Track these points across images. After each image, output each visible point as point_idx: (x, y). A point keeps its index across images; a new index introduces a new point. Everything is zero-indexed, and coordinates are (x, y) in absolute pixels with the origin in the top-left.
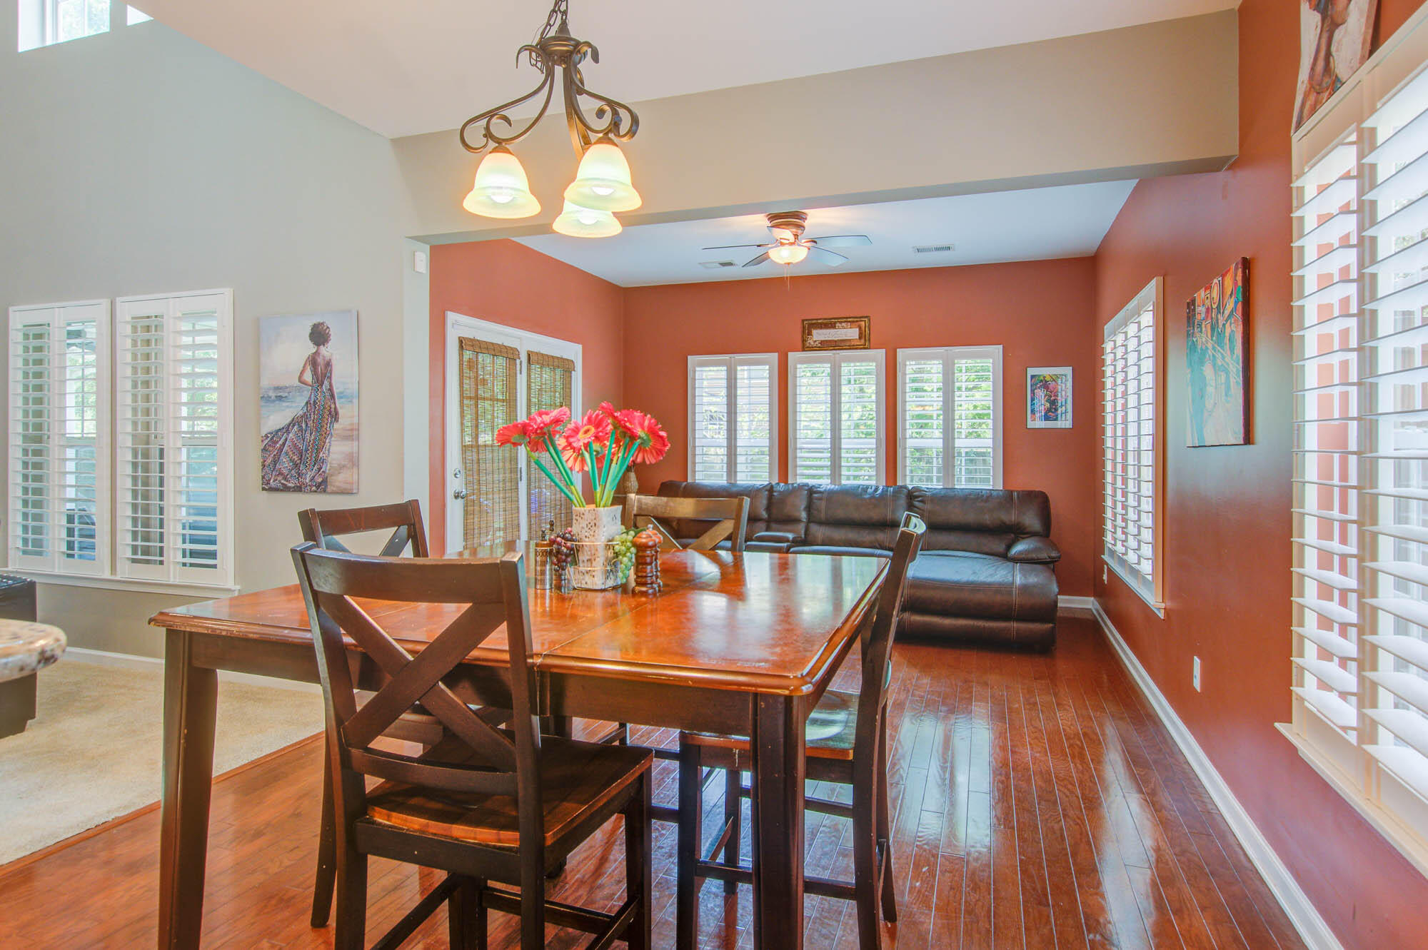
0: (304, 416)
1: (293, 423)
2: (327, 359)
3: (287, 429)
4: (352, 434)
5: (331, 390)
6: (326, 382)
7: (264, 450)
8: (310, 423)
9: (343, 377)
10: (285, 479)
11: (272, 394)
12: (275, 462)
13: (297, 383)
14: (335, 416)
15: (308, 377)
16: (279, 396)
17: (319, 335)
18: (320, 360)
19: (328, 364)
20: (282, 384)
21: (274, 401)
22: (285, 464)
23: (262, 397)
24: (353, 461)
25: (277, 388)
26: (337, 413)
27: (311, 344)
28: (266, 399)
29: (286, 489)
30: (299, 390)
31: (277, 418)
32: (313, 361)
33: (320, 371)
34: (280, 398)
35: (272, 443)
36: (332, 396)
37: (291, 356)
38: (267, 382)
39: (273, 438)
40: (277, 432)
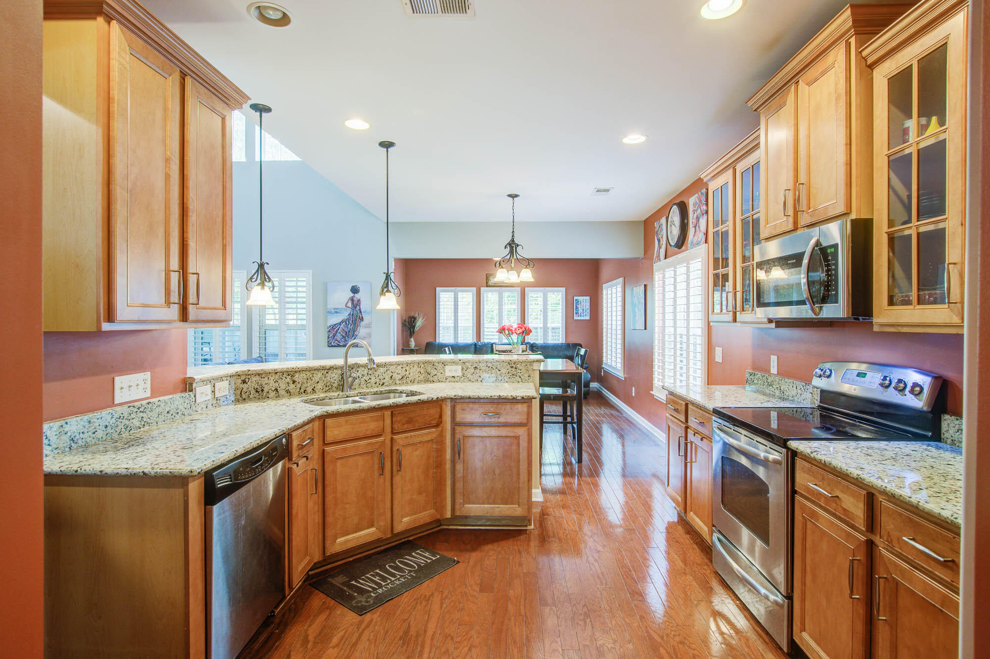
0: (348, 319)
1: (342, 322)
2: (358, 298)
3: (340, 324)
4: (368, 326)
5: (360, 310)
6: (358, 307)
7: (329, 331)
8: (351, 322)
10: (339, 342)
11: (333, 311)
12: (334, 336)
13: (344, 307)
14: (362, 319)
15: (350, 305)
16: (337, 311)
17: (355, 290)
18: (355, 299)
19: (359, 301)
20: (336, 307)
21: (333, 313)
22: (339, 337)
24: (369, 335)
25: (335, 309)
27: (351, 293)
28: (329, 312)
29: (339, 346)
30: (346, 310)
31: (335, 320)
32: (352, 299)
33: (355, 304)
34: (337, 312)
35: (333, 329)
36: (361, 312)
37: (341, 297)
38: (330, 306)
39: (333, 327)
40: (335, 325)
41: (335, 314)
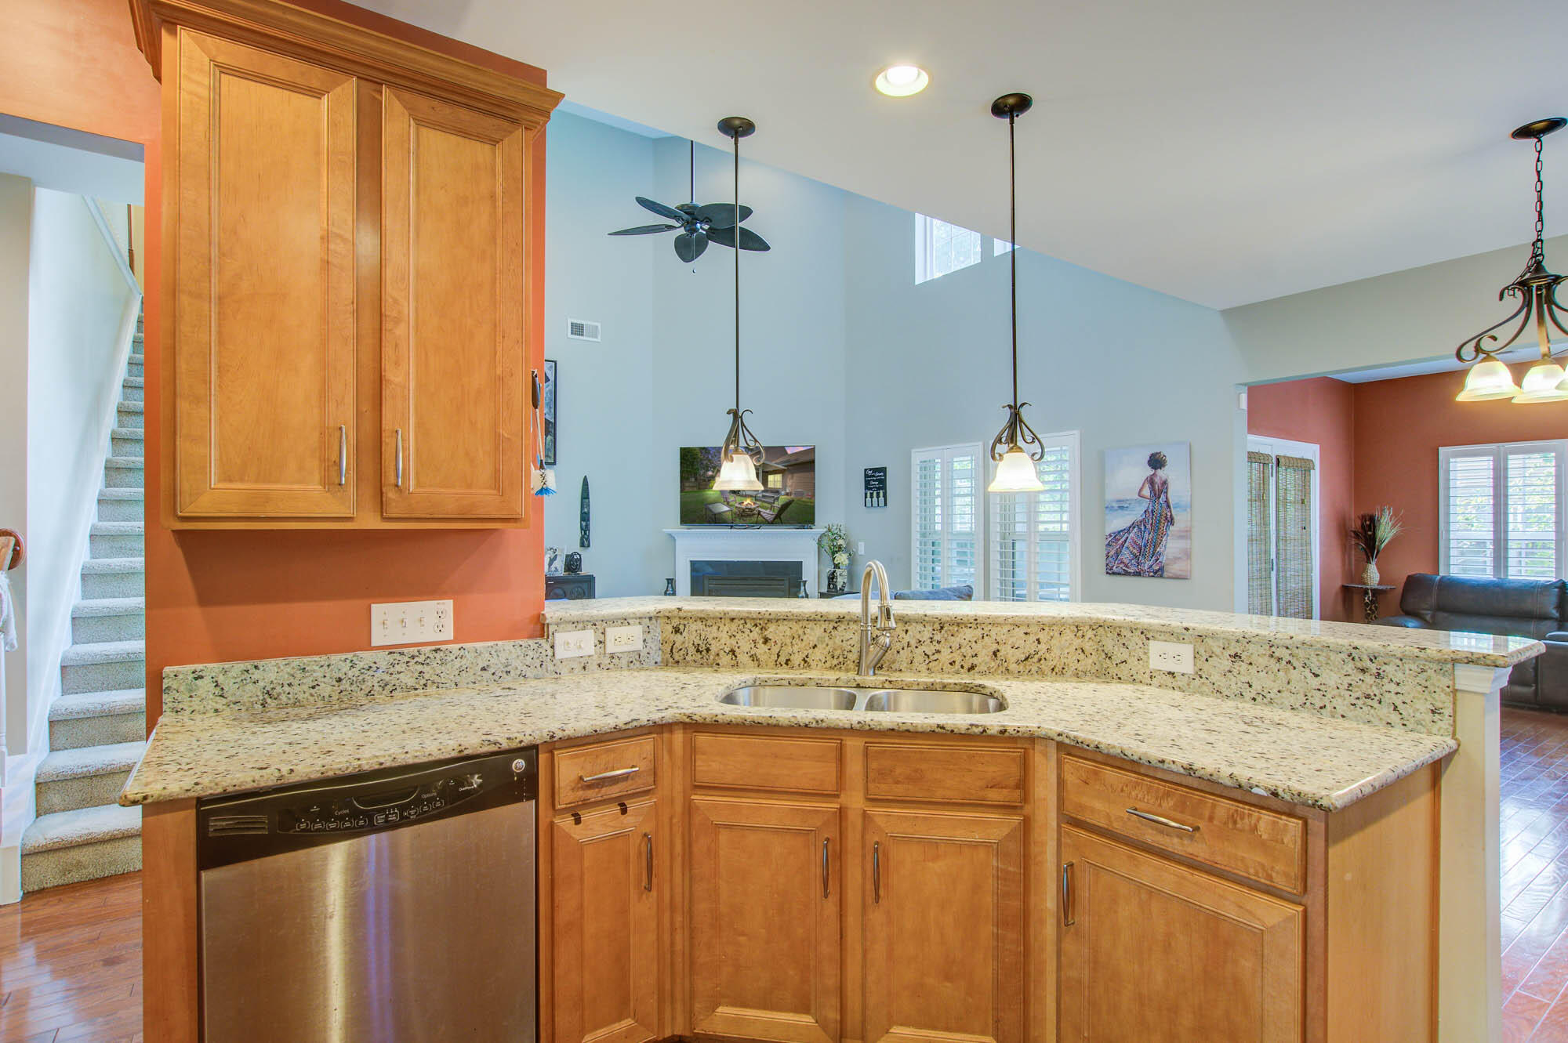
0: (1143, 522)
1: (1133, 526)
2: (1163, 479)
3: (1128, 530)
4: (1186, 535)
5: (1167, 502)
6: (1163, 497)
7: (1109, 545)
8: (1149, 526)
9: (1177, 491)
10: (1126, 566)
11: (1115, 505)
12: (1117, 554)
13: (1137, 496)
14: (1171, 521)
15: (1147, 492)
16: (1122, 506)
17: (1156, 462)
18: (1157, 480)
19: (1165, 483)
20: (1122, 497)
21: (1117, 510)
22: (1126, 556)
23: (1107, 507)
24: (1187, 554)
26: (1172, 519)
27: (1149, 468)
28: (1110, 508)
29: (1126, 574)
30: (1139, 502)
31: (1119, 522)
32: (1151, 481)
33: (1158, 490)
34: (1121, 508)
35: (1115, 540)
36: (1168, 506)
37: (1131, 477)
38: (1110, 496)
39: (1115, 537)
40: (1119, 532)
41: (1120, 511)
